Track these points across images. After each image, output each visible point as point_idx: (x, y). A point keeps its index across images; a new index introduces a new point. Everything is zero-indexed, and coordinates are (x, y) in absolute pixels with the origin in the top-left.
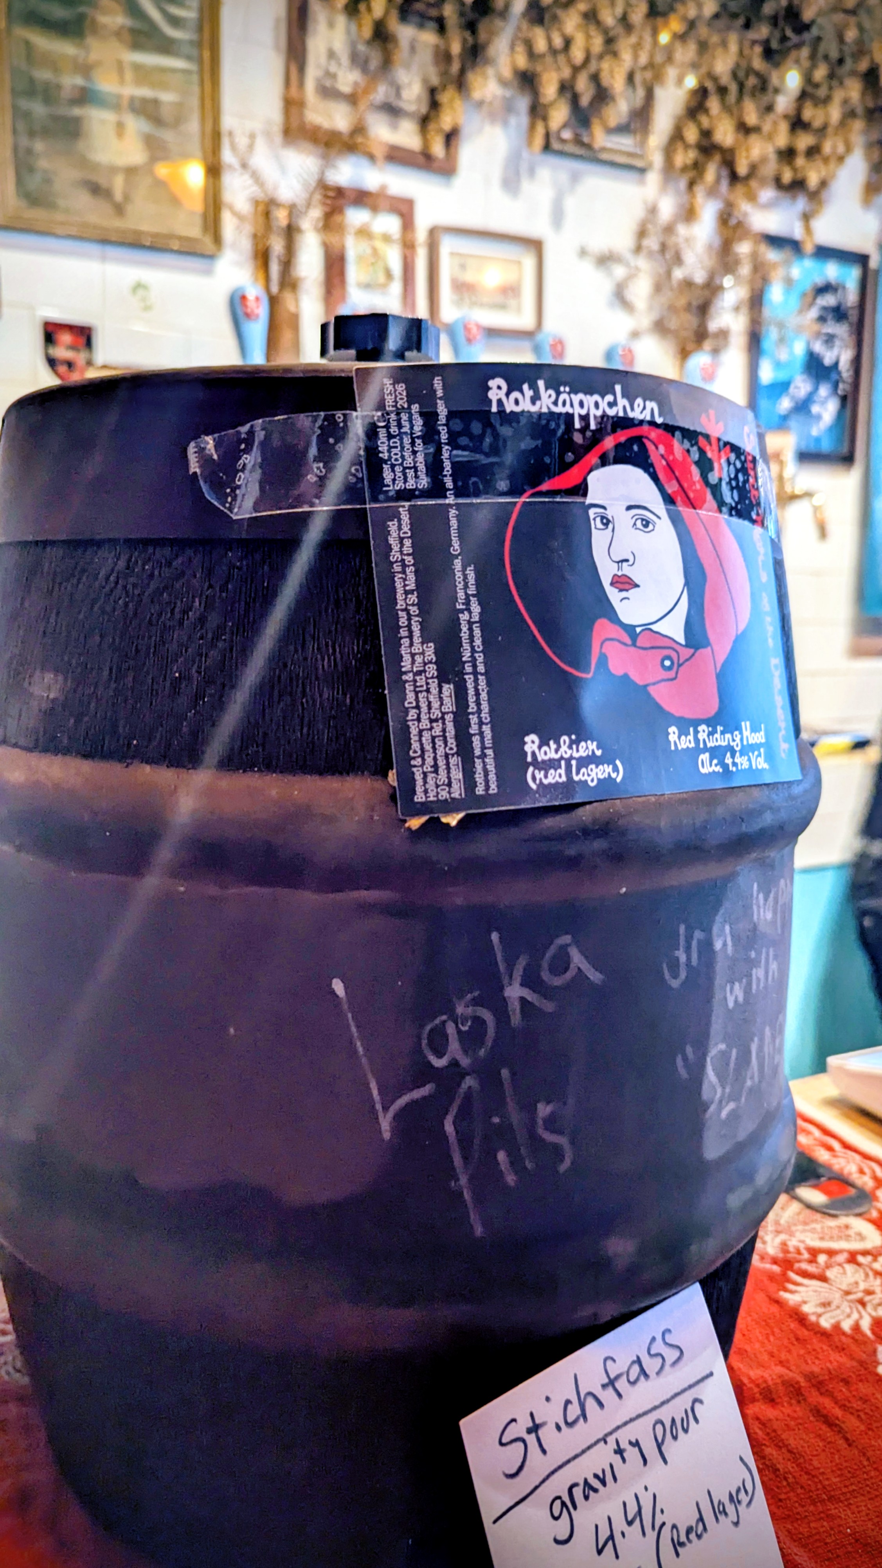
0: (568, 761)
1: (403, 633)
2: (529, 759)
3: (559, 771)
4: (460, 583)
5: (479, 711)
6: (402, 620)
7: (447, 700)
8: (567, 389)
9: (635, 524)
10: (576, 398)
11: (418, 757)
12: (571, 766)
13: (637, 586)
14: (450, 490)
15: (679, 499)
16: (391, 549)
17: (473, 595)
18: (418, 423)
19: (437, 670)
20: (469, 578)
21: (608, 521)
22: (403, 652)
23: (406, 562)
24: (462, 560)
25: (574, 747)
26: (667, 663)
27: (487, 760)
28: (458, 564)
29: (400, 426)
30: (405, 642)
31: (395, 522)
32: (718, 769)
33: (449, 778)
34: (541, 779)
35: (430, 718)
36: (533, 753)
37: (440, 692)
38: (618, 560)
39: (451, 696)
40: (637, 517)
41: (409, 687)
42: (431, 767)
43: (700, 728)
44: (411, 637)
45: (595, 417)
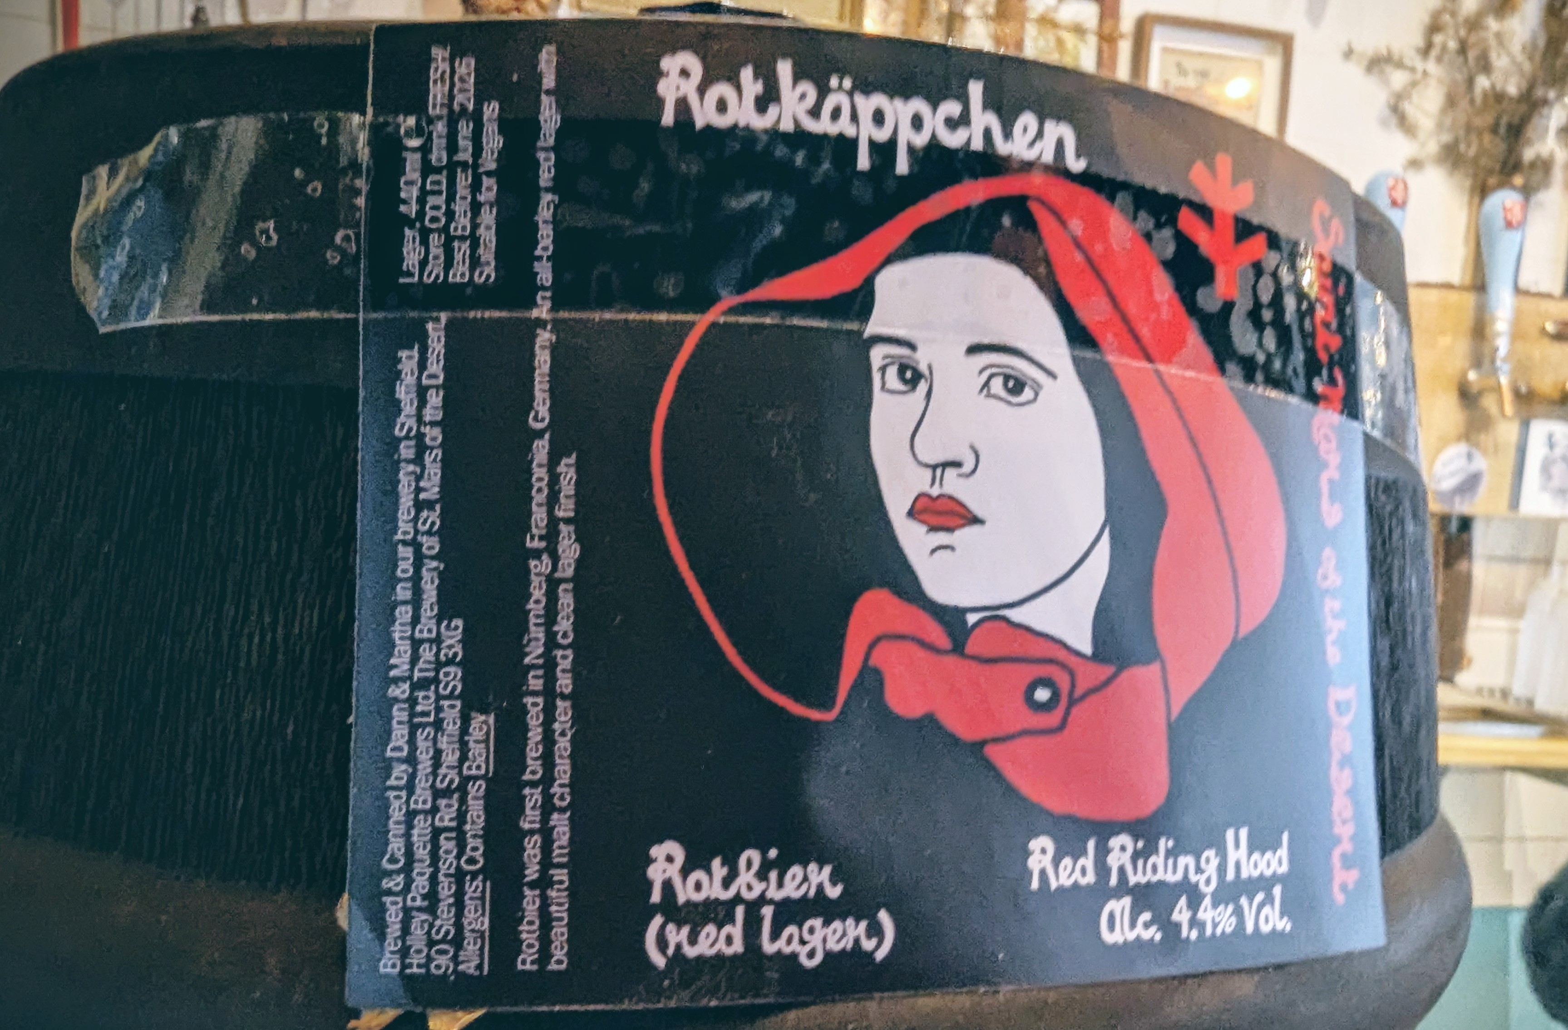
0: (754, 908)
1: (403, 592)
2: (656, 897)
3: (727, 929)
4: (540, 490)
5: (548, 780)
6: (402, 565)
7: (476, 750)
8: (847, 83)
9: (987, 384)
10: (867, 105)
11: (398, 872)
12: (760, 920)
13: (976, 520)
14: (544, 288)
15: (1110, 337)
16: (400, 411)
17: (567, 521)
18: (493, 141)
19: (463, 679)
20: (564, 482)
21: (917, 377)
22: (396, 636)
23: (427, 440)
24: (551, 442)
25: (773, 875)
26: (1042, 695)
27: (552, 893)
28: (541, 449)
29: (452, 147)
30: (404, 613)
31: (415, 353)
32: (1153, 934)
33: (459, 926)
34: (679, 947)
35: (433, 786)
36: (668, 885)
37: (464, 730)
38: (932, 462)
39: (486, 741)
40: (994, 370)
41: (399, 714)
42: (424, 897)
43: (1115, 842)
44: (416, 602)
45: (911, 149)
